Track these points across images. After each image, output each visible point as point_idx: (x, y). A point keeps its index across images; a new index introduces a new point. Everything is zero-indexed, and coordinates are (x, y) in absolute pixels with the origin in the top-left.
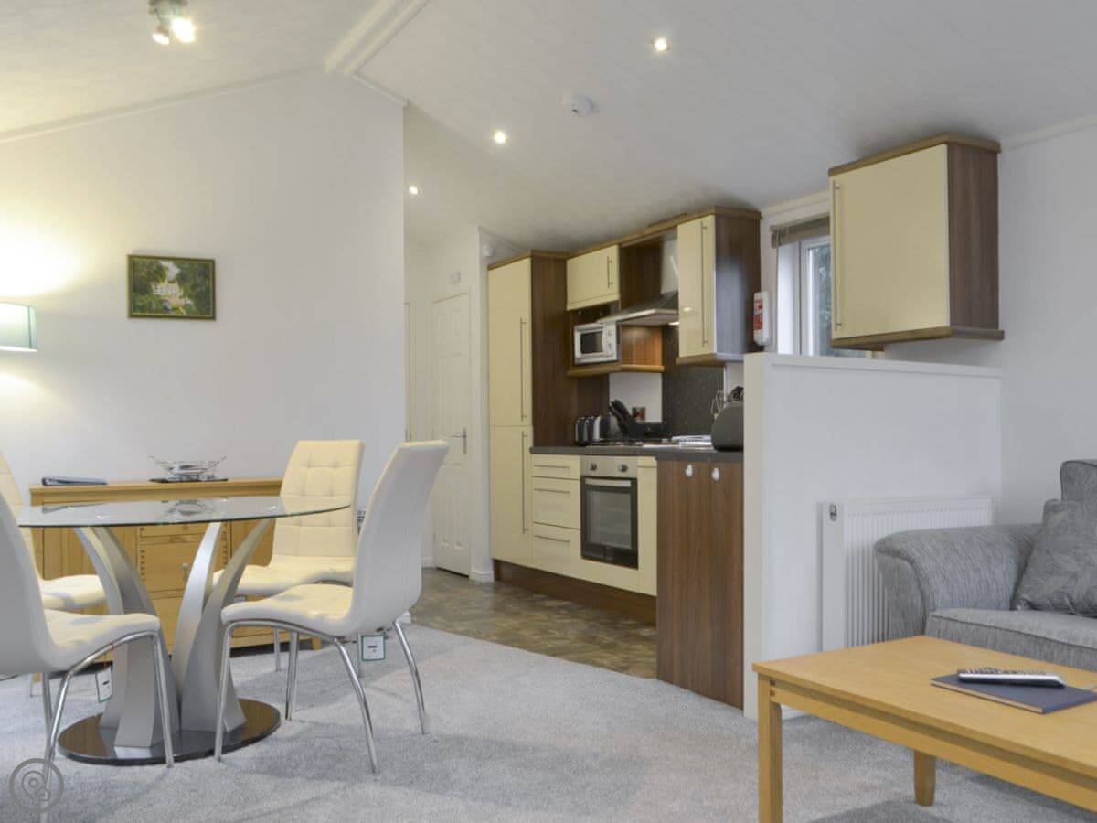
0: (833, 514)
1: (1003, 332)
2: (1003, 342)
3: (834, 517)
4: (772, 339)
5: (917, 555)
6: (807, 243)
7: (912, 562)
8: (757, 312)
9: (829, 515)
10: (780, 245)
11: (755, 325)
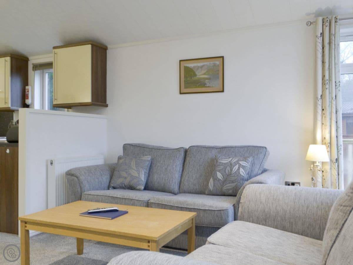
0: (52, 163)
1: (108, 105)
2: (107, 108)
3: (52, 164)
4: (32, 103)
5: (79, 175)
6: (45, 71)
7: (77, 178)
8: (27, 93)
9: (50, 164)
10: (36, 70)
11: (26, 98)
